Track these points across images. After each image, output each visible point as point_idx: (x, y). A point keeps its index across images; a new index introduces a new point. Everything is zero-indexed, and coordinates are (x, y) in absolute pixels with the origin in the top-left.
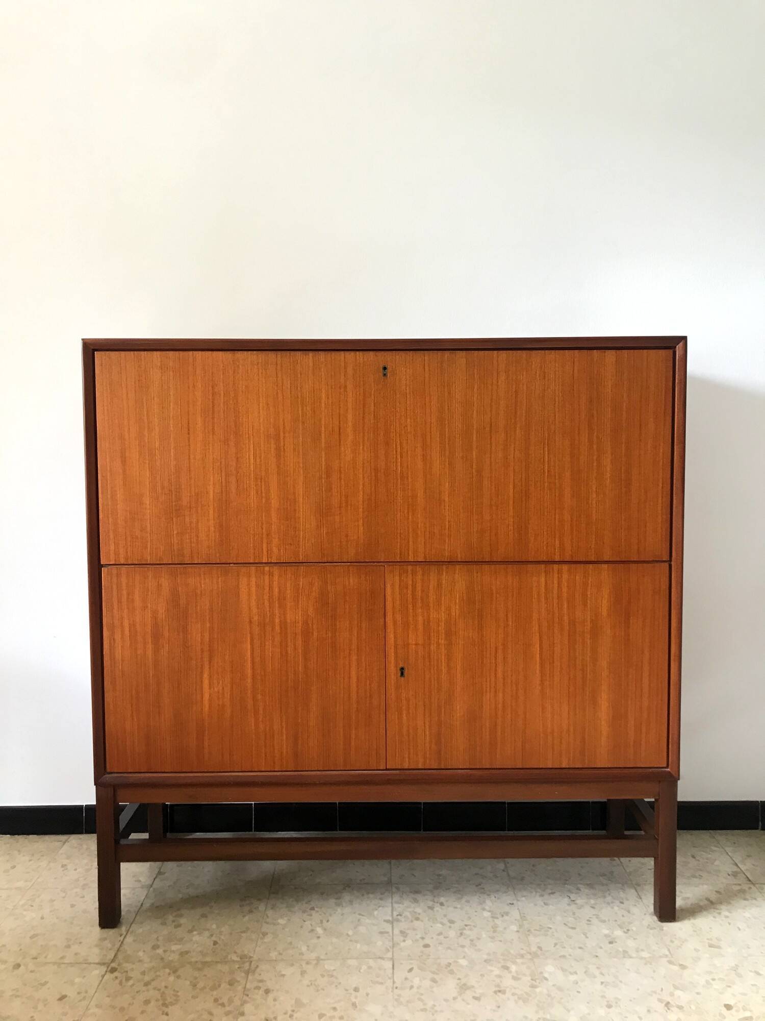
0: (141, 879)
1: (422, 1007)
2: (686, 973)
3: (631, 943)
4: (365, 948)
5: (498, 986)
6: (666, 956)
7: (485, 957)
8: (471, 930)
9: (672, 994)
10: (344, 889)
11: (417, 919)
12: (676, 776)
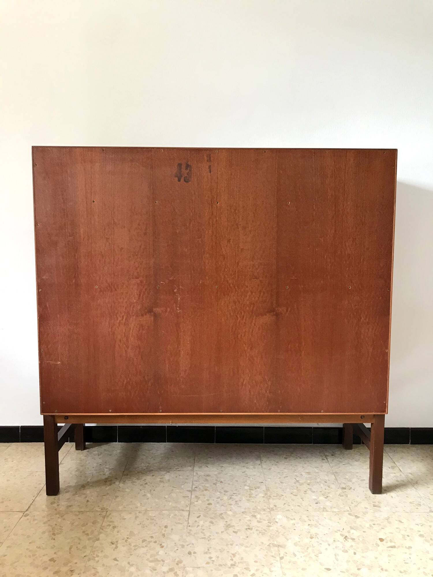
1: (203, 537)
2: (358, 520)
3: (328, 504)
4: (174, 505)
5: (249, 526)
6: (348, 511)
7: (243, 510)
8: (236, 496)
9: (349, 532)
10: (166, 473)
11: (206, 490)
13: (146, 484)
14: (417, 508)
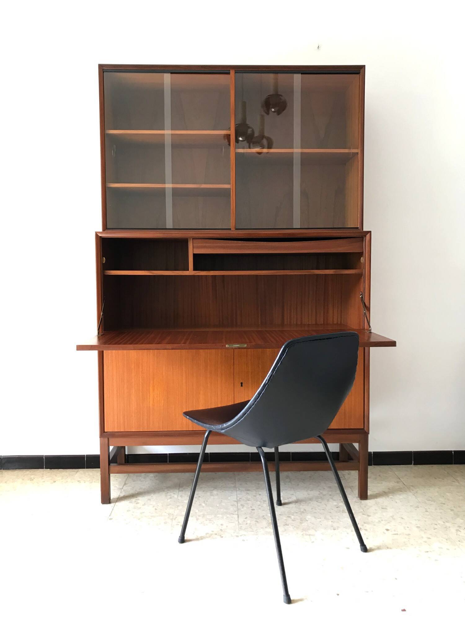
0: (116, 486)
2: (370, 518)
4: (225, 511)
5: (286, 523)
6: (362, 512)
10: (214, 489)
11: (249, 500)
12: (368, 432)
13: (199, 497)
14: (416, 510)
